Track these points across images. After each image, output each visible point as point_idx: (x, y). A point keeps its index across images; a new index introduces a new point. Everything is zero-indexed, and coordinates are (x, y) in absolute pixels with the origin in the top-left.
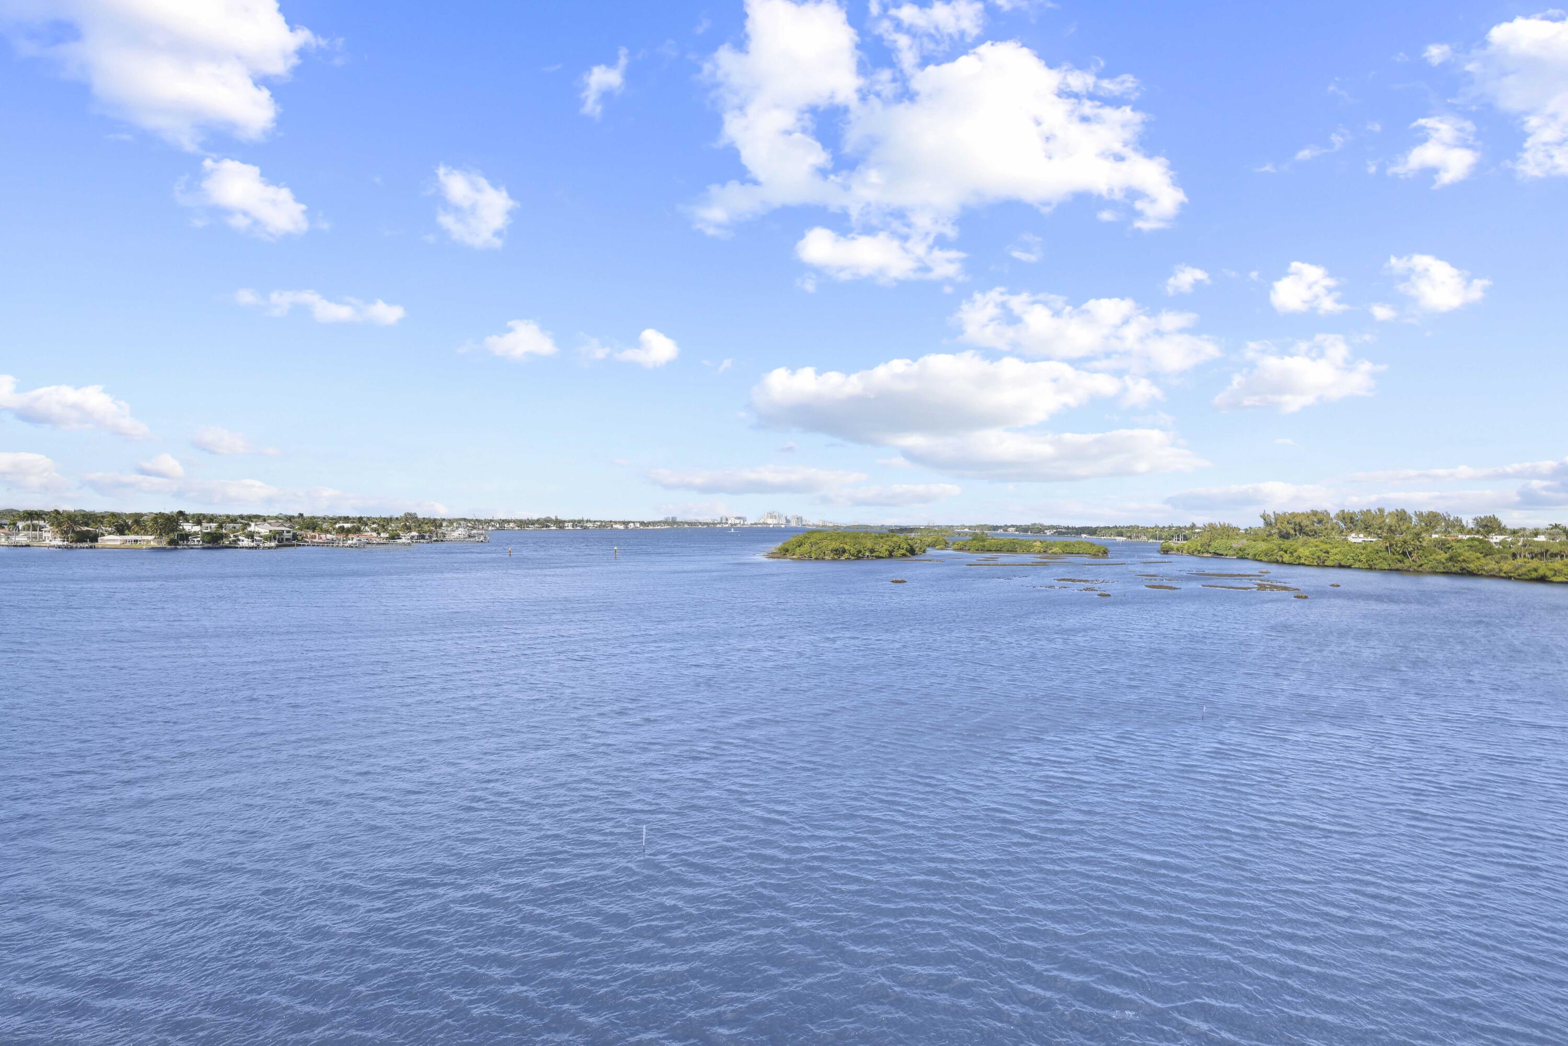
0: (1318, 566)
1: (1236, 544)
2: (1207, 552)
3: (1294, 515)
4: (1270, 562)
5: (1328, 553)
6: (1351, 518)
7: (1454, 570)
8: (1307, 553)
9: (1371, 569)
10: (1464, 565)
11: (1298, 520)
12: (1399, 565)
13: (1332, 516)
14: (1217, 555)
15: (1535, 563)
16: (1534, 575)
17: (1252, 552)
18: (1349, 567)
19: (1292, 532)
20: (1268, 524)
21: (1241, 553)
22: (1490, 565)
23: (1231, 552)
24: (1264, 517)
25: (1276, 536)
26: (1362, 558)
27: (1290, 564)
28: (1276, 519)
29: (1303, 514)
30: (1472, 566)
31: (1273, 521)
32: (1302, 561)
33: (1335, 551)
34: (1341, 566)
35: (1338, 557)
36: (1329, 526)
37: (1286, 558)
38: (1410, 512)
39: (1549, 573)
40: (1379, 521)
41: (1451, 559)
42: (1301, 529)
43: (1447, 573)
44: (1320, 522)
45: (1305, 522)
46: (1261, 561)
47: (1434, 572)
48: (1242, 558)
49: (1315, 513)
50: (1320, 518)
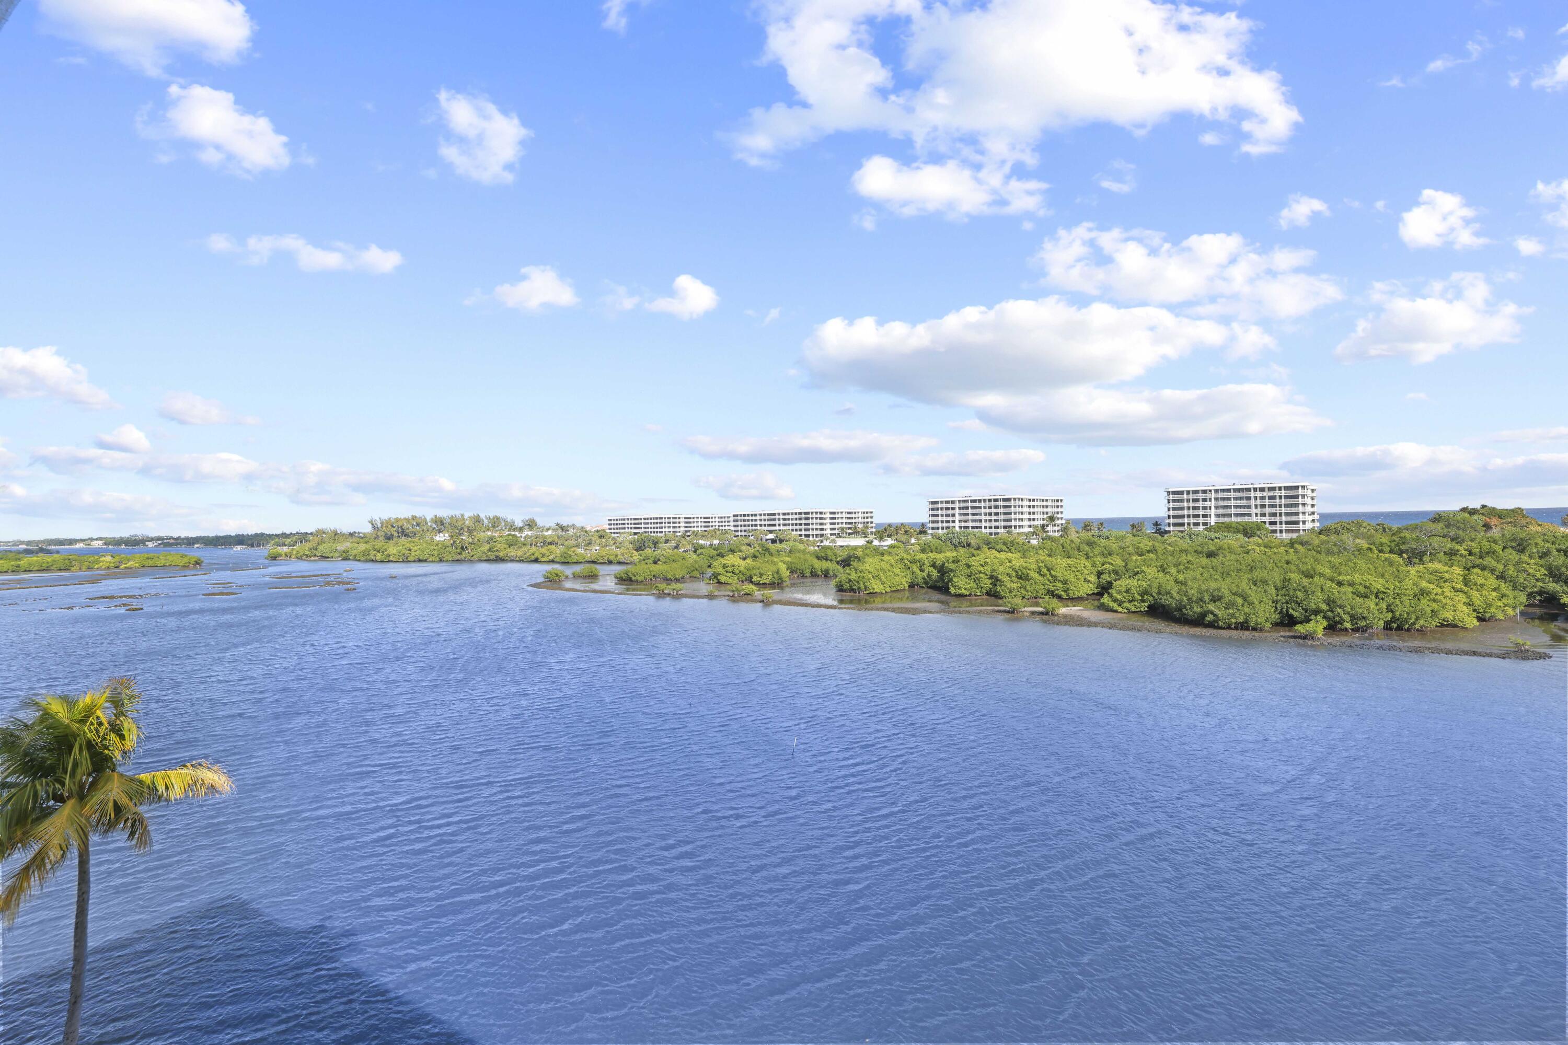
0: (403, 561)
1: (341, 547)
2: (315, 555)
3: (397, 520)
4: (367, 561)
5: (410, 550)
6: (441, 521)
7: (492, 557)
8: (395, 551)
9: (441, 561)
10: (497, 554)
11: (400, 524)
12: (459, 557)
13: (428, 519)
14: (324, 558)
15: (534, 549)
16: (533, 558)
17: (354, 553)
18: (426, 561)
19: (396, 534)
20: (374, 528)
21: (344, 555)
22: (512, 552)
23: (336, 555)
24: (371, 522)
25: (381, 538)
26: (435, 553)
27: (382, 562)
28: (382, 523)
29: (405, 519)
30: (501, 554)
31: (379, 525)
32: (391, 558)
33: (416, 548)
34: (420, 561)
35: (417, 553)
36: (425, 528)
37: (379, 556)
38: (482, 516)
39: (540, 556)
40: (460, 524)
41: (490, 550)
42: (403, 533)
43: (488, 560)
44: (418, 525)
45: (406, 525)
46: (359, 560)
47: (480, 561)
48: (346, 559)
49: (414, 518)
50: (419, 522)
